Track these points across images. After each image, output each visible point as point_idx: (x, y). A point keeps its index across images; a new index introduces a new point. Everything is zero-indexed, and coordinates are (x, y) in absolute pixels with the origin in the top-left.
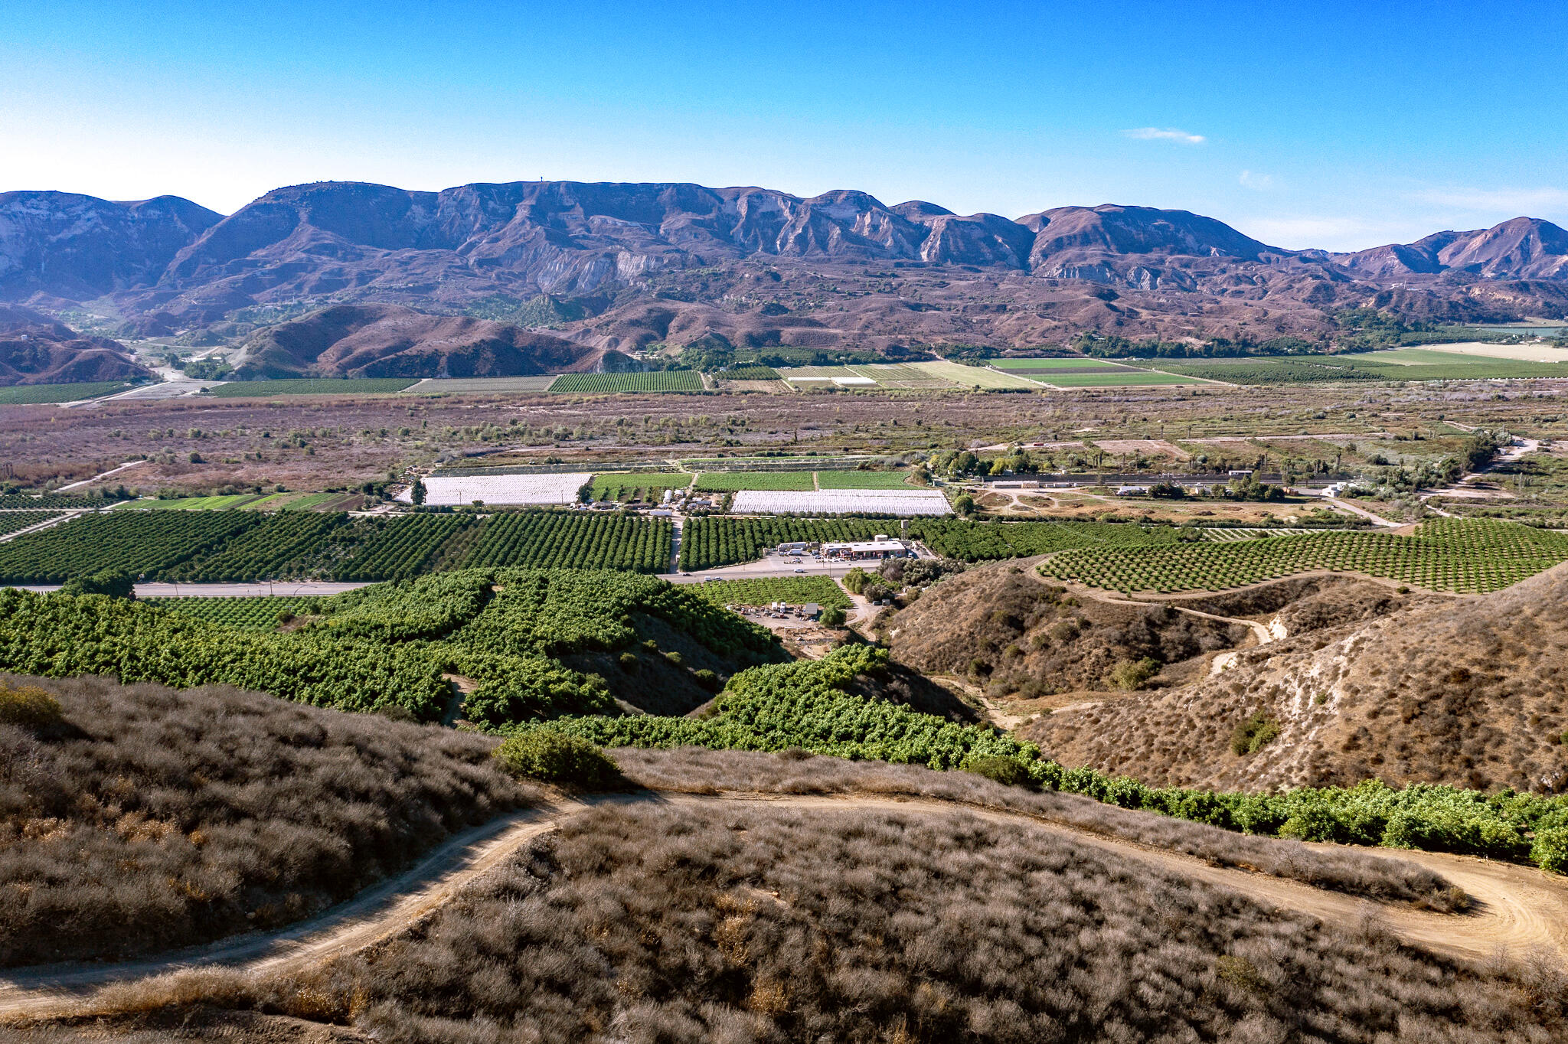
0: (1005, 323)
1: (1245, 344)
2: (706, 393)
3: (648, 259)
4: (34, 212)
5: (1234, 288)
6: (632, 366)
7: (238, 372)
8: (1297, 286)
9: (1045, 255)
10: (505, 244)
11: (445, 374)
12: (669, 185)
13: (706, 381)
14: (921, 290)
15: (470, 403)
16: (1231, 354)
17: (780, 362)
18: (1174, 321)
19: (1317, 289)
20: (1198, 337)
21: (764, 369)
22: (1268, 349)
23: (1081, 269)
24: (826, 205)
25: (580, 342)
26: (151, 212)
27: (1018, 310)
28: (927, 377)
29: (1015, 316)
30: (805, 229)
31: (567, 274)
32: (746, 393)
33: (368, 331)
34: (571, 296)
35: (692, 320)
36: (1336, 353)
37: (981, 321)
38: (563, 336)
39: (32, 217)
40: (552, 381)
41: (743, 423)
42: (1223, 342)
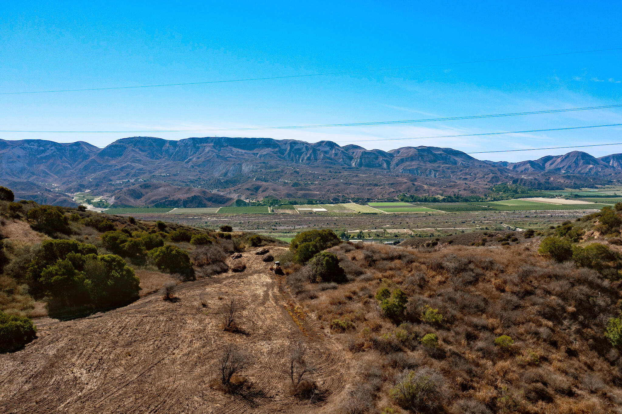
0: (377, 189)
1: (458, 198)
2: (269, 214)
3: (253, 166)
4: (32, 147)
5: (464, 177)
6: (245, 204)
7: (112, 206)
8: (486, 176)
9: (397, 165)
10: (202, 159)
11: (182, 207)
12: (262, 139)
13: (269, 210)
14: (349, 178)
15: (192, 216)
16: (452, 201)
17: (296, 203)
18: (436, 190)
19: (493, 178)
20: (442, 195)
21: (290, 206)
22: (465, 200)
23: (409, 170)
24: (318, 146)
25: (228, 196)
26: (74, 147)
27: (382, 185)
28: (345, 208)
29: (380, 188)
30: (310, 155)
31: (224, 171)
32: (282, 214)
33: (156, 191)
34: (226, 179)
35: (267, 189)
36: (489, 201)
37: (368, 189)
38: (222, 194)
39: (31, 149)
40: (218, 209)
41: (279, 223)
42: (450, 197)
